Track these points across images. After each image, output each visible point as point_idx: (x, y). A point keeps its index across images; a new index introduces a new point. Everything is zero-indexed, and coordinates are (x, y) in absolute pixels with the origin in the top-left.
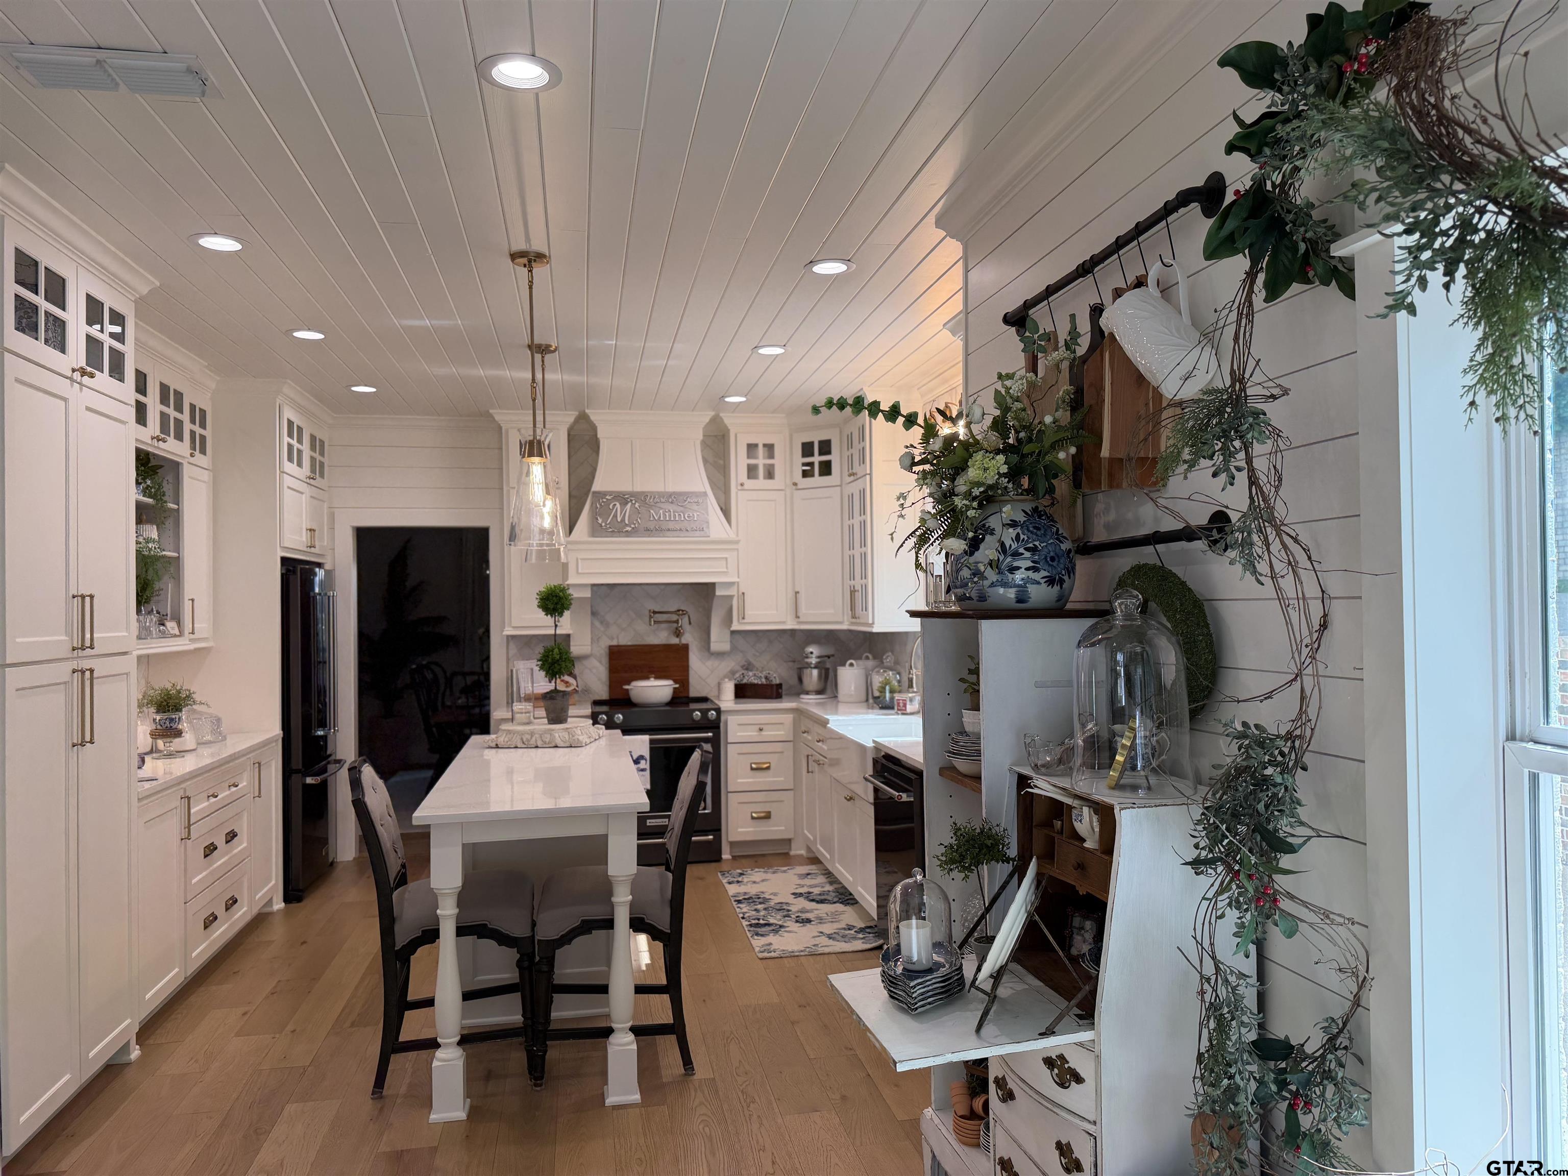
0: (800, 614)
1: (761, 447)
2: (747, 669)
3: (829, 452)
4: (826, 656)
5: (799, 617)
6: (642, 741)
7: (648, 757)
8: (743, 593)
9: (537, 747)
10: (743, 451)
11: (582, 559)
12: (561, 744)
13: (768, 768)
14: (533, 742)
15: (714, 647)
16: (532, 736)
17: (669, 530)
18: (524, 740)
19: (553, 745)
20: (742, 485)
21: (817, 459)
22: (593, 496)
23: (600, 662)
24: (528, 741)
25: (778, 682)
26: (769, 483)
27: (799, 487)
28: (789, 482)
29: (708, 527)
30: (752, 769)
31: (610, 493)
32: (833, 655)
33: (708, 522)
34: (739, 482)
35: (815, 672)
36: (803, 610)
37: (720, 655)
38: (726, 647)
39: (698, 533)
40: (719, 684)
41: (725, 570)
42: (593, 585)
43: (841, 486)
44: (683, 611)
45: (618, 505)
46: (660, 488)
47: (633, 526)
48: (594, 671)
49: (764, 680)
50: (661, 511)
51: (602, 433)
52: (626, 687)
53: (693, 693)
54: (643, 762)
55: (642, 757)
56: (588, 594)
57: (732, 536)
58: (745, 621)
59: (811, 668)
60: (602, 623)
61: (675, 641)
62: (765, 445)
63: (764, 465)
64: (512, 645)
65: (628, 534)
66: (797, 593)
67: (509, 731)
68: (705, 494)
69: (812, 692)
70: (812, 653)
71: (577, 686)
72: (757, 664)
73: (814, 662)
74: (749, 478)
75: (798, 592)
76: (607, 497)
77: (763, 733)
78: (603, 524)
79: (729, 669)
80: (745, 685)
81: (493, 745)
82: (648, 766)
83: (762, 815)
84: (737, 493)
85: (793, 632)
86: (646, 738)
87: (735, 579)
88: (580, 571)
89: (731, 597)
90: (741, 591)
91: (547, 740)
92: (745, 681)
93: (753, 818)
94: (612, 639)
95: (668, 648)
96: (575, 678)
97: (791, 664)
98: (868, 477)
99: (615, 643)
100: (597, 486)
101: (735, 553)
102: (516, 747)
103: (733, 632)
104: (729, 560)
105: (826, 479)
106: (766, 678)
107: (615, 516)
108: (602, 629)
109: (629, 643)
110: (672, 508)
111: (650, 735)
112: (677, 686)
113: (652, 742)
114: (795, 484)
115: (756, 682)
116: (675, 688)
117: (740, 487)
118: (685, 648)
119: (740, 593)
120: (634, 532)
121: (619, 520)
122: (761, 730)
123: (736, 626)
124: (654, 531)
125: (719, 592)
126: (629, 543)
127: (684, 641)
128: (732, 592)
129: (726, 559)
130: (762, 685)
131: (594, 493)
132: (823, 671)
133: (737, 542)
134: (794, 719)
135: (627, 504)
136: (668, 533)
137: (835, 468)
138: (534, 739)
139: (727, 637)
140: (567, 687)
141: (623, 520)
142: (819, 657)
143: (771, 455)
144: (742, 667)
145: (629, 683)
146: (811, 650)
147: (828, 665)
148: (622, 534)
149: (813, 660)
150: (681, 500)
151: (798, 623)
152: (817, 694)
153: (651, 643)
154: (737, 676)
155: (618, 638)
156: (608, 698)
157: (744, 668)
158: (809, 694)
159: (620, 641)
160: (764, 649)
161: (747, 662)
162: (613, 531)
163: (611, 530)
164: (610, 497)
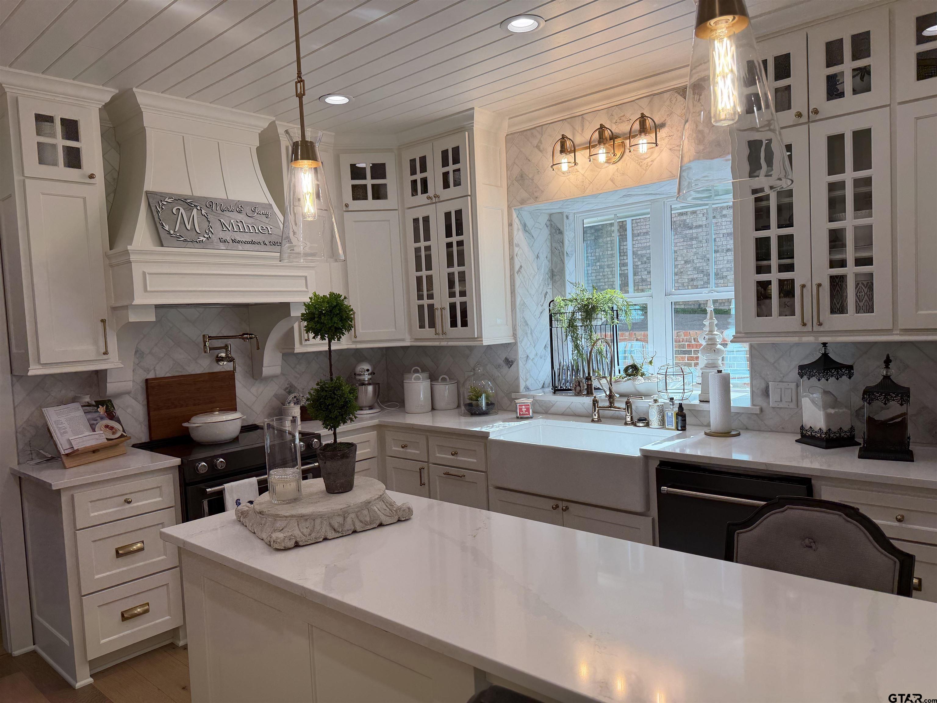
0: (357, 334)
2: (289, 392)
3: (383, 176)
5: (356, 337)
6: (251, 485)
9: (355, 532)
11: (149, 274)
14: (349, 526)
15: (267, 371)
16: (345, 518)
17: (245, 243)
18: (336, 526)
19: (378, 523)
21: (369, 182)
22: (148, 197)
24: (342, 525)
27: (350, 208)
28: (338, 204)
31: (170, 196)
35: (370, 388)
36: (360, 331)
38: (277, 371)
41: (305, 289)
42: (157, 307)
43: (399, 210)
44: (249, 334)
45: (182, 210)
46: (221, 195)
47: (206, 236)
50: (232, 221)
51: (148, 119)
52: (185, 425)
56: (151, 318)
59: (366, 384)
60: (135, 353)
61: (216, 368)
65: (202, 244)
67: (302, 516)
70: (367, 370)
71: (124, 431)
72: (299, 387)
73: (366, 379)
76: (166, 200)
78: (172, 232)
81: (291, 544)
86: (254, 480)
88: (148, 289)
91: (368, 519)
92: (302, 404)
94: (148, 371)
95: (213, 376)
96: (119, 422)
98: (469, 198)
99: (151, 376)
100: (149, 186)
101: (314, 272)
102: (325, 539)
104: (308, 278)
105: (381, 203)
107: (183, 223)
108: (136, 361)
109: (168, 375)
110: (243, 218)
111: (256, 477)
114: (347, 206)
118: (230, 376)
120: (210, 242)
121: (189, 228)
123: (298, 349)
124: (231, 243)
125: (293, 313)
126: (206, 255)
127: (226, 368)
129: (306, 277)
131: (148, 192)
132: (377, 386)
134: (378, 435)
135: (192, 210)
136: (247, 247)
137: (391, 192)
138: (349, 520)
139: (280, 360)
140: (114, 433)
141: (193, 228)
145: (188, 421)
148: (196, 245)
149: (366, 377)
150: (248, 210)
151: (354, 342)
152: (369, 409)
153: (193, 373)
154: (289, 400)
155: (155, 370)
156: (148, 440)
157: (287, 390)
158: (362, 410)
159: (157, 372)
160: (303, 371)
161: (289, 386)
162: (185, 241)
163: (183, 239)
164: (169, 200)
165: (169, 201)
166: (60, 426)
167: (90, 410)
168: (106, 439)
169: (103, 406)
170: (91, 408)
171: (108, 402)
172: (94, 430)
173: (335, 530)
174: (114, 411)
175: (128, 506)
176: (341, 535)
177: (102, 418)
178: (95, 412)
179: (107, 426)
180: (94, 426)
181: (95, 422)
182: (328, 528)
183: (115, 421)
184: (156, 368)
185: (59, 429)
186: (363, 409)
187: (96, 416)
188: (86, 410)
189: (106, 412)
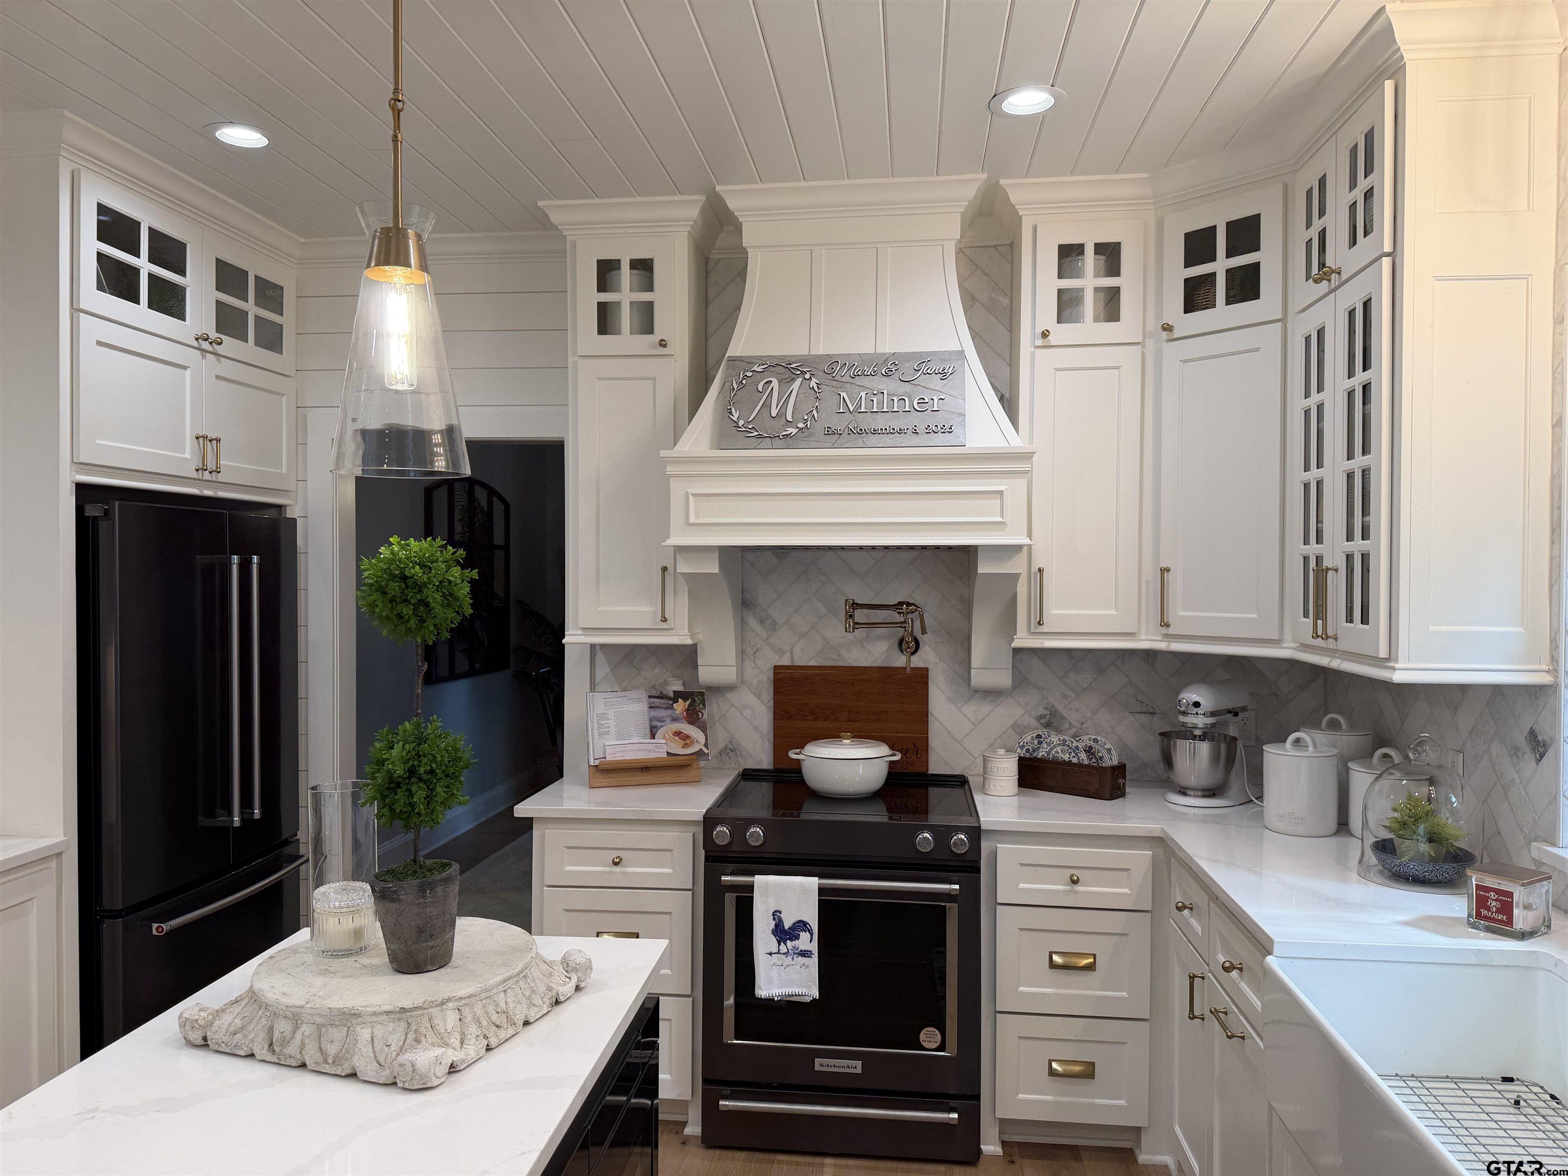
0: (1171, 618)
1: (1089, 251)
2: (1048, 725)
3: (1253, 244)
4: (1229, 712)
5: (1167, 625)
6: (805, 890)
7: (814, 925)
8: (1040, 570)
9: (302, 1066)
10: (1049, 260)
11: (695, 496)
12: (368, 1069)
13: (1090, 967)
14: (296, 1048)
15: (979, 678)
17: (875, 432)
18: (276, 1037)
19: (350, 1068)
20: (1045, 335)
21: (1221, 265)
22: (728, 367)
23: (758, 696)
24: (285, 1041)
25: (1115, 762)
26: (1109, 330)
27: (1177, 333)
28: (1152, 325)
29: (963, 424)
30: (1053, 965)
31: (761, 360)
32: (1244, 709)
33: (963, 415)
34: (1039, 330)
35: (1203, 747)
36: (1179, 613)
37: (992, 694)
38: (1004, 679)
39: (940, 438)
40: (985, 760)
41: (1000, 519)
43: (1283, 320)
44: (908, 604)
45: (775, 384)
46: (864, 347)
47: (801, 425)
48: (747, 712)
49: (1083, 756)
50: (863, 394)
51: (752, 237)
53: (936, 767)
54: (804, 936)
55: (802, 925)
57: (1016, 442)
58: (1044, 629)
59: (1194, 738)
60: (762, 622)
61: (900, 661)
62: (1100, 248)
63: (1097, 290)
64: (600, 658)
65: (788, 441)
66: (1165, 571)
68: (961, 354)
69: (1194, 789)
70: (1197, 705)
71: (706, 745)
72: (1072, 717)
73: (1200, 725)
74: (1059, 322)
75: (1168, 570)
76: (755, 368)
77: (1079, 888)
78: (741, 423)
79: (1011, 722)
80: (1043, 761)
82: (814, 947)
83: (1077, 1068)
84: (1033, 354)
85: (1150, 655)
86: (813, 882)
87: (1023, 540)
88: (692, 520)
89: (1016, 576)
90: (1037, 563)
92: (1041, 754)
93: (1052, 1073)
94: (781, 653)
95: (886, 674)
96: (703, 729)
97: (1144, 718)
98: (1386, 262)
99: (785, 661)
100: (736, 349)
101: (1022, 482)
102: (249, 1054)
103: (1017, 651)
104: (1007, 497)
105: (1245, 310)
106: (1089, 750)
107: (767, 405)
108: (764, 635)
109: (813, 663)
110: (888, 385)
111: (820, 877)
112: (897, 758)
113: (822, 891)
114: (1168, 328)
115: (1066, 757)
116: (891, 763)
117: (1039, 342)
118: (921, 677)
119: (1035, 569)
120: (804, 437)
121: (774, 414)
122: (1075, 882)
123: (1022, 640)
124: (845, 435)
125: (984, 568)
126: (791, 460)
127: (917, 661)
128: (1016, 566)
129: (1001, 493)
130: (1080, 765)
131: (732, 359)
132: (1223, 747)
133: (1027, 456)
134: (1154, 858)
135: (793, 380)
136: (874, 439)
137: (1269, 282)
138: (300, 1037)
139: (1007, 660)
140: (685, 746)
141: (781, 414)
142: (1213, 714)
143: (1113, 269)
144: (1040, 718)
146: (1195, 697)
147: (1232, 731)
148: (777, 442)
149: (1199, 721)
150: (907, 370)
151: (1167, 636)
152: (1204, 796)
153: (855, 664)
154: (1025, 741)
155: (792, 652)
156: (771, 767)
157: (1043, 721)
158: (1185, 794)
159: (795, 658)
160: (1085, 686)
161: (1048, 713)
162: (760, 436)
163: (756, 433)
164: (760, 367)
165: (759, 369)
166: (602, 722)
167: (658, 705)
168: (667, 752)
169: (685, 701)
170: (663, 701)
171: (697, 696)
172: (653, 737)
173: (271, 1045)
174: (703, 711)
175: (617, 869)
176: (275, 1060)
177: (675, 719)
178: (666, 708)
179: (678, 734)
180: (655, 730)
181: (659, 724)
182: (262, 1035)
183: (698, 727)
184: (794, 650)
185: (600, 726)
186: (1189, 792)
187: (663, 715)
188: (653, 703)
189: (687, 710)
